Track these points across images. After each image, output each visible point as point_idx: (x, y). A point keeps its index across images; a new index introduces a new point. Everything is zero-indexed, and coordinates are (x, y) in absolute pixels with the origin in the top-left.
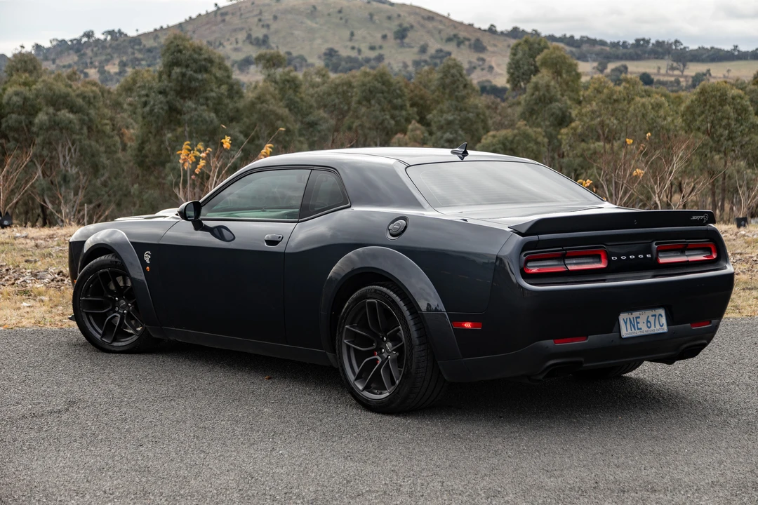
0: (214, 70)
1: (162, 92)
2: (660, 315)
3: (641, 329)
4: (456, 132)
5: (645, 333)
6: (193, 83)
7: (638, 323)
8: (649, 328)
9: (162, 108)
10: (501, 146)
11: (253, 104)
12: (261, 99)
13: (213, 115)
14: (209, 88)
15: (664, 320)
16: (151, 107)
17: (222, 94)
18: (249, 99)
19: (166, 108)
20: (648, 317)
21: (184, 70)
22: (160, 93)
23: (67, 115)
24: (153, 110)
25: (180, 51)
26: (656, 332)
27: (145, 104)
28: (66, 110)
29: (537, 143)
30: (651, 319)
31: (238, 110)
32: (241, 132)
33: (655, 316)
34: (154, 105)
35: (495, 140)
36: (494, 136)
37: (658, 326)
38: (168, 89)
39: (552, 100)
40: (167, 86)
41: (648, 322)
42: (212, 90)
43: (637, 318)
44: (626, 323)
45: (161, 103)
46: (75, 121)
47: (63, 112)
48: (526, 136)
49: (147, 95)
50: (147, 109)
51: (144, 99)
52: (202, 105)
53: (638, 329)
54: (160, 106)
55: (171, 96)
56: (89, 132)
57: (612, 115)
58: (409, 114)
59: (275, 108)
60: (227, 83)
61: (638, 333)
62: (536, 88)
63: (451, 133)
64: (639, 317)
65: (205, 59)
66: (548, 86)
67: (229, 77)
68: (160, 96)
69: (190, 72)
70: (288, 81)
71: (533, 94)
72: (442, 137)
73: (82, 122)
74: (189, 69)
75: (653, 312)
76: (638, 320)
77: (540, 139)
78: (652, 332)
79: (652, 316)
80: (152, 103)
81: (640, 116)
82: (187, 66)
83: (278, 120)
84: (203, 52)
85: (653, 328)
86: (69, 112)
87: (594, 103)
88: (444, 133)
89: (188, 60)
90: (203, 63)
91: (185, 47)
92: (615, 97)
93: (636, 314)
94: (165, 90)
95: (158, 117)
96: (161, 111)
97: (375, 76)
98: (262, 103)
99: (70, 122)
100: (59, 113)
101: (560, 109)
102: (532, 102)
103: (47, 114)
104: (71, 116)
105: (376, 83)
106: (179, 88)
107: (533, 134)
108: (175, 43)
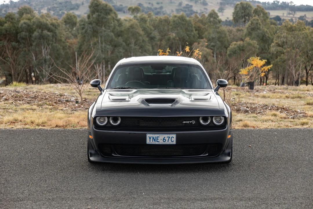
0: (112, 14)
1: (90, 23)
4: (216, 42)
6: (104, 19)
10: (238, 48)
11: (128, 29)
12: (132, 26)
13: (112, 34)
17: (116, 25)
19: (92, 30)
21: (100, 14)
23: (47, 33)
24: (87, 31)
25: (97, 6)
27: (83, 28)
28: (47, 31)
29: (254, 47)
31: (122, 31)
32: (123, 41)
34: (87, 29)
35: (236, 46)
36: (235, 44)
38: (92, 22)
42: (111, 23)
45: (90, 28)
46: (51, 36)
47: (45, 31)
48: (249, 44)
49: (84, 25)
50: (84, 31)
52: (108, 29)
55: (94, 25)
56: (55, 40)
58: (195, 34)
59: (139, 31)
60: (116, 20)
62: (252, 24)
63: (214, 43)
67: (117, 17)
68: (89, 25)
69: (102, 15)
70: (142, 19)
72: (210, 45)
73: (53, 36)
74: (102, 13)
77: (256, 45)
80: (86, 28)
82: (101, 12)
83: (139, 36)
84: (108, 6)
88: (210, 43)
89: (101, 9)
90: (108, 11)
91: (100, 4)
92: (293, 29)
95: (89, 34)
96: (90, 32)
97: (179, 16)
98: (132, 28)
99: (48, 36)
100: (43, 32)
103: (38, 32)
104: (49, 33)
105: (179, 20)
106: (97, 22)
107: (252, 43)
108: (94, 3)
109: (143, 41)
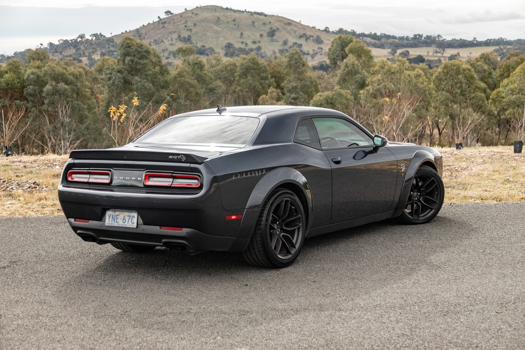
0: (151, 57)
2: (133, 216)
3: (118, 222)
4: (298, 93)
5: (120, 226)
6: (138, 65)
7: (117, 218)
8: (124, 223)
9: (120, 82)
10: (325, 101)
11: (175, 78)
12: (180, 75)
13: (151, 85)
14: (148, 69)
15: (135, 220)
16: (113, 81)
17: (156, 72)
18: (173, 75)
19: (122, 81)
20: (125, 216)
21: (133, 58)
22: (119, 72)
23: (64, 86)
24: (115, 82)
25: (129, 47)
26: (128, 226)
27: (110, 79)
28: (64, 83)
29: (347, 99)
30: (127, 218)
31: (166, 82)
33: (130, 216)
34: (115, 79)
35: (321, 98)
36: (321, 96)
37: (130, 223)
38: (123, 70)
39: (356, 73)
40: (123, 68)
41: (124, 219)
42: (150, 70)
43: (117, 215)
44: (109, 217)
45: (119, 78)
46: (69, 90)
47: (61, 84)
48: (340, 95)
49: (111, 74)
50: (111, 81)
51: (108, 76)
52: (144, 79)
53: (116, 222)
54: (118, 80)
55: (125, 74)
56: (77, 96)
57: (391, 82)
58: (270, 82)
59: (189, 80)
60: (159, 65)
61: (116, 225)
62: (347, 66)
63: (295, 94)
64: (119, 215)
65: (145, 51)
66: (353, 64)
67: (160, 61)
68: (119, 74)
69: (136, 59)
70: (197, 64)
71: (345, 70)
72: (290, 97)
73: (73, 90)
74: (136, 57)
75: (129, 214)
76: (118, 217)
77: (349, 97)
78: (125, 226)
79: (128, 216)
80: (114, 78)
81: (407, 81)
82: (134, 56)
83: (191, 87)
84: (143, 47)
85: (126, 223)
86: (65, 84)
87: (380, 75)
88: (291, 94)
89: (135, 52)
90: (144, 53)
91: (133, 45)
92: (392, 71)
93: (117, 213)
94: (121, 70)
95: (118, 87)
96: (119, 83)
97: (250, 60)
98: (181, 77)
99: (66, 90)
100: (59, 85)
101: (361, 78)
102: (344, 75)
103: (51, 85)
104: (66, 87)
105: (250, 64)
106: (130, 69)
107: (344, 94)
108: (126, 43)
109: (197, 94)
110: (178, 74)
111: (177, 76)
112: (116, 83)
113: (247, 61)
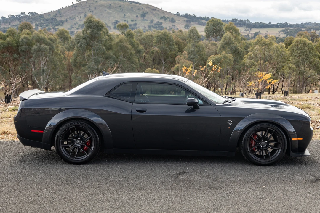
0: (104, 30)
4: (195, 55)
6: (96, 35)
9: (85, 45)
10: (216, 61)
11: (118, 43)
12: (120, 41)
13: (104, 47)
14: (102, 37)
16: (81, 44)
17: (107, 39)
18: (117, 41)
19: (86, 44)
21: (93, 30)
22: (84, 39)
23: (44, 46)
24: (81, 45)
25: (91, 22)
27: (78, 43)
29: (230, 60)
31: (111, 46)
32: (113, 54)
34: (82, 43)
35: (214, 59)
36: (213, 57)
40: (86, 36)
42: (103, 38)
45: (84, 42)
46: (48, 49)
47: (43, 45)
48: (225, 57)
49: (79, 39)
51: (78, 41)
52: (100, 43)
54: (84, 44)
55: (88, 39)
56: (52, 53)
58: (175, 48)
59: (127, 45)
60: (107, 35)
62: (225, 38)
63: (193, 55)
65: (100, 26)
66: (230, 38)
67: (107, 32)
68: (84, 40)
70: (130, 35)
71: (224, 41)
72: (190, 57)
73: (50, 49)
77: (231, 58)
80: (81, 43)
82: (94, 28)
83: (128, 49)
84: (100, 23)
88: (190, 55)
89: (94, 26)
90: (100, 27)
91: (94, 21)
92: (266, 43)
94: (85, 37)
95: (83, 48)
96: (84, 46)
97: (163, 33)
98: (121, 43)
99: (46, 49)
100: (41, 45)
101: (235, 47)
102: (223, 44)
103: (37, 46)
104: (46, 46)
105: (163, 36)
106: (91, 37)
108: (90, 19)
109: (131, 54)
110: (119, 41)
111: (119, 42)
112: (83, 45)
113: (161, 33)
